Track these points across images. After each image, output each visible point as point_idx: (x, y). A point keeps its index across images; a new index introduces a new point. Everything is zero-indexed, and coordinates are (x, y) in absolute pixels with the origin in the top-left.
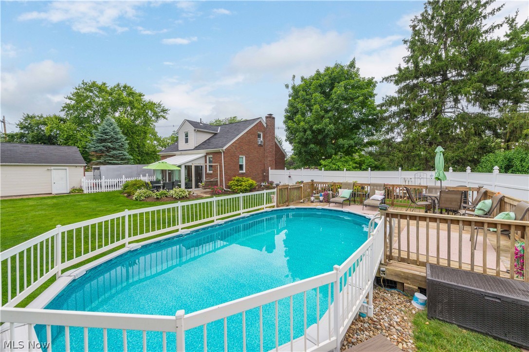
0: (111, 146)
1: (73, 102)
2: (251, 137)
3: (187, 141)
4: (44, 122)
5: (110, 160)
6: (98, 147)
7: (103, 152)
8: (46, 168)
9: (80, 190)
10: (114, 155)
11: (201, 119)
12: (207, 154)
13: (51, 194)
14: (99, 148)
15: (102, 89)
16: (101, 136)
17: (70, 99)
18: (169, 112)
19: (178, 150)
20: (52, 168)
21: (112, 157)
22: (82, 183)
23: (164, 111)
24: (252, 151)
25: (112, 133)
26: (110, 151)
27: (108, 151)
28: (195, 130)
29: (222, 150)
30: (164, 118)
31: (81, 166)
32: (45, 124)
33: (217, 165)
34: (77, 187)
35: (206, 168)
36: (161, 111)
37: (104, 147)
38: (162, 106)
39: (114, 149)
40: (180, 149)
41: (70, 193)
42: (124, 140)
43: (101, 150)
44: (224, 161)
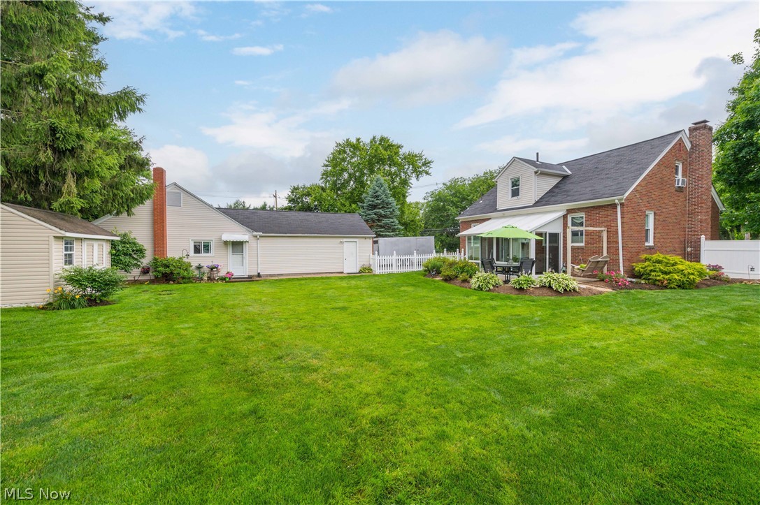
0: (383, 213)
1: (330, 168)
2: (664, 172)
3: (515, 193)
4: (308, 192)
5: (381, 231)
6: (370, 215)
7: (374, 222)
8: (338, 240)
9: (370, 270)
10: (386, 224)
11: (538, 154)
12: (570, 211)
13: (342, 273)
14: (372, 216)
15: (355, 147)
16: (373, 201)
17: (326, 166)
18: (432, 165)
19: (496, 210)
20: (345, 240)
21: (384, 227)
22: (371, 260)
23: (426, 164)
24: (666, 201)
25: (383, 196)
26: (381, 220)
27: (379, 220)
28: (536, 173)
29: (619, 200)
30: (427, 173)
31: (370, 238)
32: (308, 194)
33: (602, 231)
34: (367, 265)
35: (565, 238)
36: (423, 165)
37: (375, 214)
38: (424, 157)
39: (385, 217)
40: (499, 207)
41: (359, 273)
42: (395, 204)
43: (372, 219)
44: (622, 223)
